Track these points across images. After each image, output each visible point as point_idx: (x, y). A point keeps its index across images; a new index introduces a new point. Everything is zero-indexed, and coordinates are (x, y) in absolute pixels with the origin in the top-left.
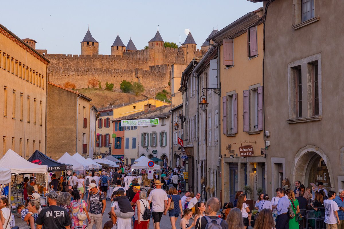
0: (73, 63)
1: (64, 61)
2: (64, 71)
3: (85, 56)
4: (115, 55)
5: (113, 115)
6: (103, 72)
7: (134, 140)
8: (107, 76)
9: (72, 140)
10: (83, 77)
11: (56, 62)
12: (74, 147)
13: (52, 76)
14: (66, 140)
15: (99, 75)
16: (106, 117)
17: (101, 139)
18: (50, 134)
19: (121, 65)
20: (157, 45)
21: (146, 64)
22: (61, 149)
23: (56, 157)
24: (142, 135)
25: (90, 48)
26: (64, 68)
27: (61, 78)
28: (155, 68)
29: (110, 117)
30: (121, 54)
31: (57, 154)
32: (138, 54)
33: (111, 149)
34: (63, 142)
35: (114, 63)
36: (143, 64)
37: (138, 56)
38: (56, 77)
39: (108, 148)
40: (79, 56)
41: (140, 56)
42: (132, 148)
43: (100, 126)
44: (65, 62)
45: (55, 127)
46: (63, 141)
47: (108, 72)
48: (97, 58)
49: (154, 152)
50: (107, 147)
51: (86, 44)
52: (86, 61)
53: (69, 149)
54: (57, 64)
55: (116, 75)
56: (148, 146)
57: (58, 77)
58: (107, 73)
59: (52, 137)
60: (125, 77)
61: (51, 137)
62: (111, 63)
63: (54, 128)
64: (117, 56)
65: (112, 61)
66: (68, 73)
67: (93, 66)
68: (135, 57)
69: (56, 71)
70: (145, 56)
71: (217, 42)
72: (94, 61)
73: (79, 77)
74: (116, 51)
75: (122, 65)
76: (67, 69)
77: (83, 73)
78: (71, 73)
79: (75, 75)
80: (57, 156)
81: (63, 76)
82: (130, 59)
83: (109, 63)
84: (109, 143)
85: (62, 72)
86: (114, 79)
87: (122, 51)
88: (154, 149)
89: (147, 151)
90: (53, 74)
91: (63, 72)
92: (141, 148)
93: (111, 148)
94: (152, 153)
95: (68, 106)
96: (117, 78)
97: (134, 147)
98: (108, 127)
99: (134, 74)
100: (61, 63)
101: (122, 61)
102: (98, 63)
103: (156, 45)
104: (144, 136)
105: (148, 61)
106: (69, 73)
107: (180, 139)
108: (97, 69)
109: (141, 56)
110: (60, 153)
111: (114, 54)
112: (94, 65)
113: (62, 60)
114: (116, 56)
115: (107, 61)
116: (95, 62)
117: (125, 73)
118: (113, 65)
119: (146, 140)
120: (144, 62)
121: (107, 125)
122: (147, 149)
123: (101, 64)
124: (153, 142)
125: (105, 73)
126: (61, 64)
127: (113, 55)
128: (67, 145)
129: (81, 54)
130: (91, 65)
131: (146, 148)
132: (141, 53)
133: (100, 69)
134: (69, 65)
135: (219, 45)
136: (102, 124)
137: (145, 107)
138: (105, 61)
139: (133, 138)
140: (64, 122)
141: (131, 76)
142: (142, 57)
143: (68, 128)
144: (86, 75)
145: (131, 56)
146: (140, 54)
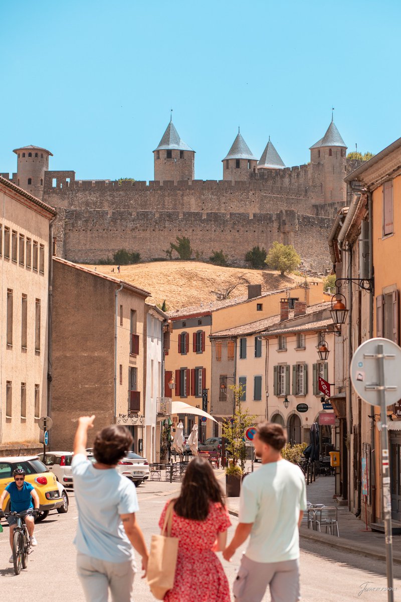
0: (135, 200)
1: (114, 197)
2: (114, 220)
3: (161, 184)
4: (231, 181)
5: (211, 324)
6: (203, 221)
7: (258, 380)
8: (213, 230)
9: (105, 383)
10: (157, 233)
11: (95, 199)
12: (110, 398)
13: (86, 231)
14: (93, 383)
15: (194, 228)
16: (196, 329)
17: (185, 378)
18: (57, 370)
19: (246, 205)
20: (330, 155)
21: (305, 200)
22: (83, 402)
23: (72, 420)
24: (275, 368)
25: (174, 164)
26: (113, 213)
27: (106, 235)
28: (326, 211)
29: (206, 329)
30: (245, 178)
31: (73, 413)
32: (287, 176)
33: (207, 402)
34: (86, 386)
35: (230, 199)
36: (298, 201)
37: (287, 180)
38: (95, 234)
39: (201, 399)
40: (148, 184)
41: (290, 181)
42: (253, 398)
43: (183, 350)
44: (117, 199)
45: (68, 355)
46: (86, 384)
47: (215, 221)
48: (190, 188)
49: (301, 408)
50: (200, 397)
51: (166, 156)
52: (164, 196)
53: (100, 402)
54: (98, 204)
55: (233, 228)
56: (288, 394)
57: (100, 235)
58: (213, 222)
59: (62, 375)
60: (256, 233)
61: (60, 377)
62: (223, 200)
63: (66, 357)
64: (235, 182)
65: (225, 194)
66: (122, 225)
67: (180, 206)
68: (278, 184)
69: (95, 221)
70: (302, 180)
71: (366, 184)
72: (182, 195)
73: (147, 234)
74: (234, 171)
75: (247, 203)
76: (121, 214)
77: (156, 223)
78: (130, 225)
79: (139, 228)
80: (73, 418)
81: (112, 232)
82: (266, 190)
83: (219, 199)
84: (204, 389)
85: (109, 223)
86: (229, 238)
87: (249, 170)
88: (301, 401)
89: (286, 407)
90: (89, 228)
91: (112, 221)
92: (273, 399)
93: (207, 399)
94: (296, 409)
95: (97, 309)
96: (237, 234)
97: (257, 397)
98: (201, 351)
99: (276, 225)
100: (107, 200)
101: (248, 194)
102: (193, 201)
103: (327, 156)
104: (280, 373)
105: (308, 194)
106: (124, 223)
107: (322, 380)
108: (190, 214)
109: (293, 181)
110: (80, 410)
111: (229, 179)
112: (183, 205)
113: (109, 193)
114: (233, 184)
115: (212, 194)
116: (185, 198)
117: (254, 223)
118: (227, 205)
119: (285, 382)
120: (301, 195)
121: (199, 348)
122: (286, 400)
123: (199, 201)
124: (299, 386)
125: (207, 224)
126: (106, 204)
127: (226, 181)
128: (94, 393)
129: (153, 179)
130: (175, 205)
131: (284, 400)
132: (294, 175)
133: (197, 214)
134: (125, 205)
135: (371, 189)
136: (188, 345)
137: (282, 306)
138: (208, 195)
139: (255, 377)
140: (88, 344)
141: (269, 229)
142: (296, 184)
143: (97, 357)
144: (165, 227)
145: (270, 183)
146: (290, 175)
